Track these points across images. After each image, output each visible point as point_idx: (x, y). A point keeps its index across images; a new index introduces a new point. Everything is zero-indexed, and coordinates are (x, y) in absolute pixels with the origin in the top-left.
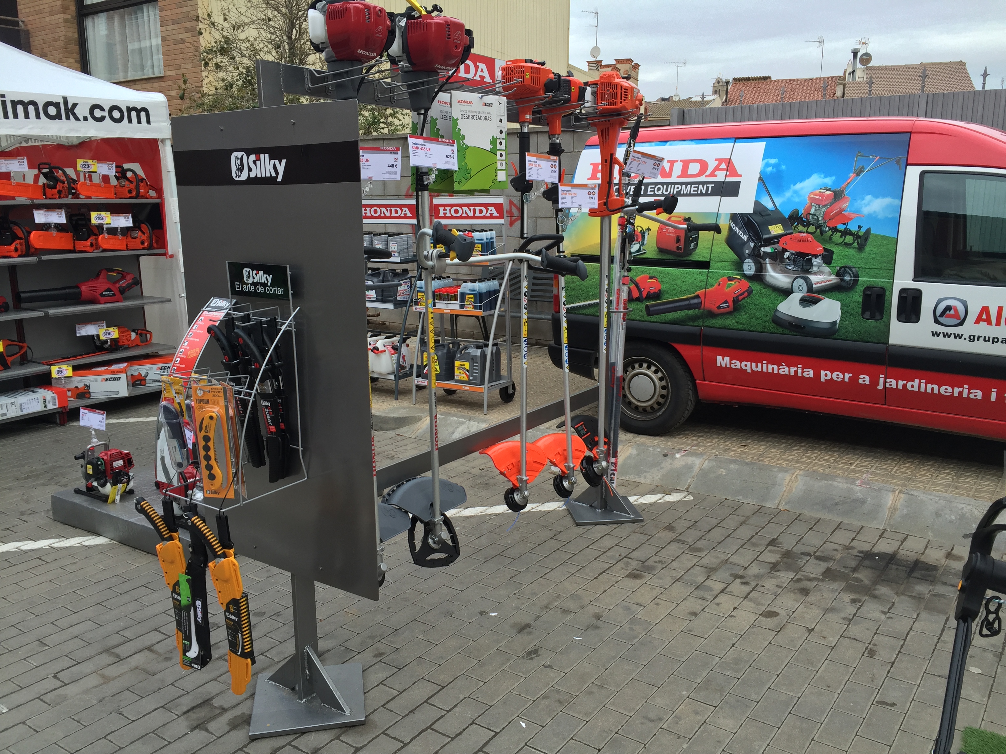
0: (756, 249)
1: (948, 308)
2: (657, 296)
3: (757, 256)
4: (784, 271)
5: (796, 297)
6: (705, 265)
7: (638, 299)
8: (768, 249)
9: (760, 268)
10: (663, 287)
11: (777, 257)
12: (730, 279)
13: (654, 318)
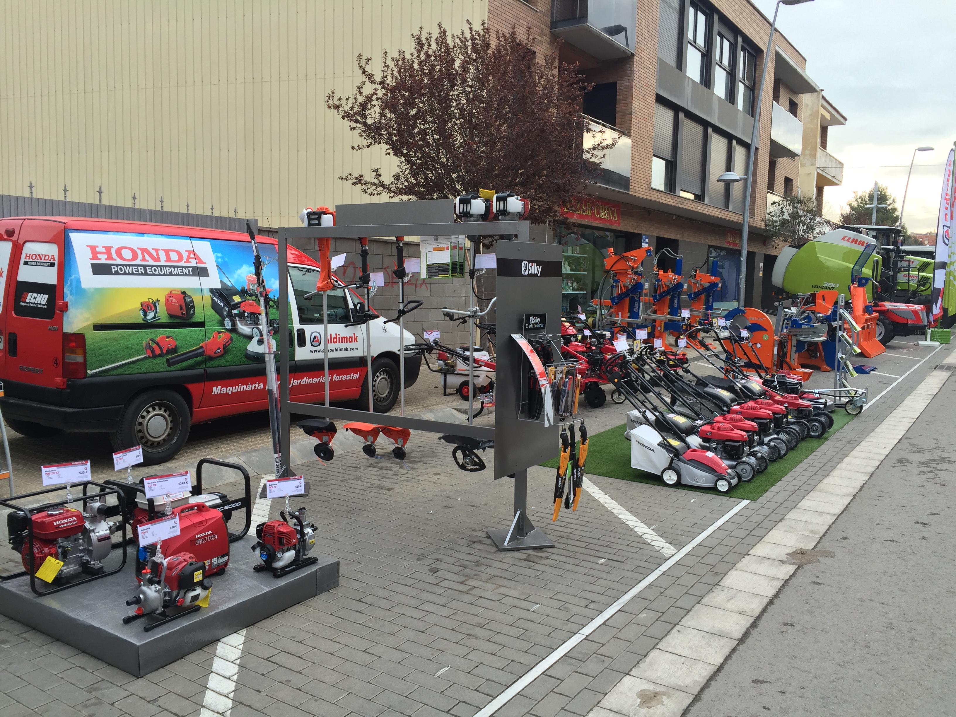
0: (230, 312)
1: (315, 337)
2: (174, 350)
3: (232, 317)
4: (246, 325)
5: (255, 339)
6: (201, 325)
7: (160, 355)
8: (235, 311)
9: (234, 324)
11: (241, 315)
12: (219, 332)
13: (172, 368)
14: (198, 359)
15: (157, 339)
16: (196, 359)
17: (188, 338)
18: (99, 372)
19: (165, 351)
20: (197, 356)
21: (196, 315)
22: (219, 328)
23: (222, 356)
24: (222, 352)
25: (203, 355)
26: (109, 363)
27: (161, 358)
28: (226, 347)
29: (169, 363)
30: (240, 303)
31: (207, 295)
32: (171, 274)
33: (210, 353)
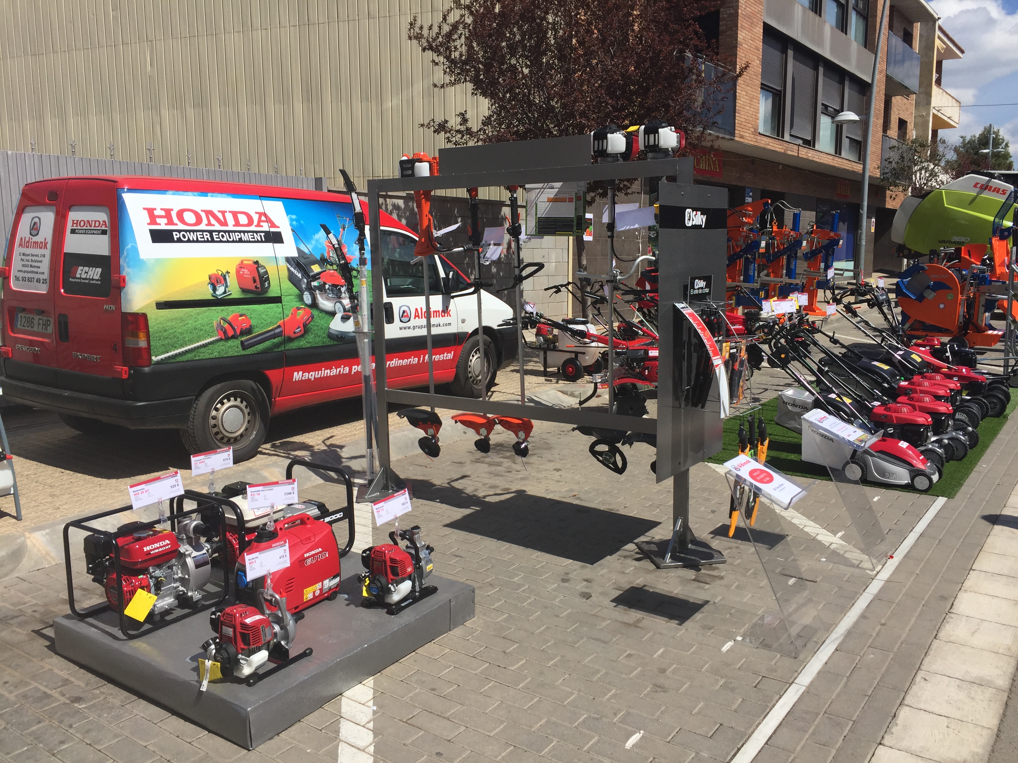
1: (404, 312)
2: (249, 331)
3: (311, 290)
7: (234, 337)
8: (315, 284)
9: (314, 299)
10: (252, 322)
11: (321, 288)
12: (298, 309)
13: (248, 351)
14: (276, 340)
15: (229, 318)
16: (273, 340)
17: (264, 316)
18: (165, 358)
19: (238, 333)
20: (275, 336)
21: (271, 288)
22: (298, 304)
23: (302, 336)
24: (302, 332)
25: (281, 336)
26: (176, 348)
27: (234, 340)
28: (307, 325)
29: (244, 346)
30: (319, 274)
31: (283, 264)
32: (240, 241)
33: (289, 333)
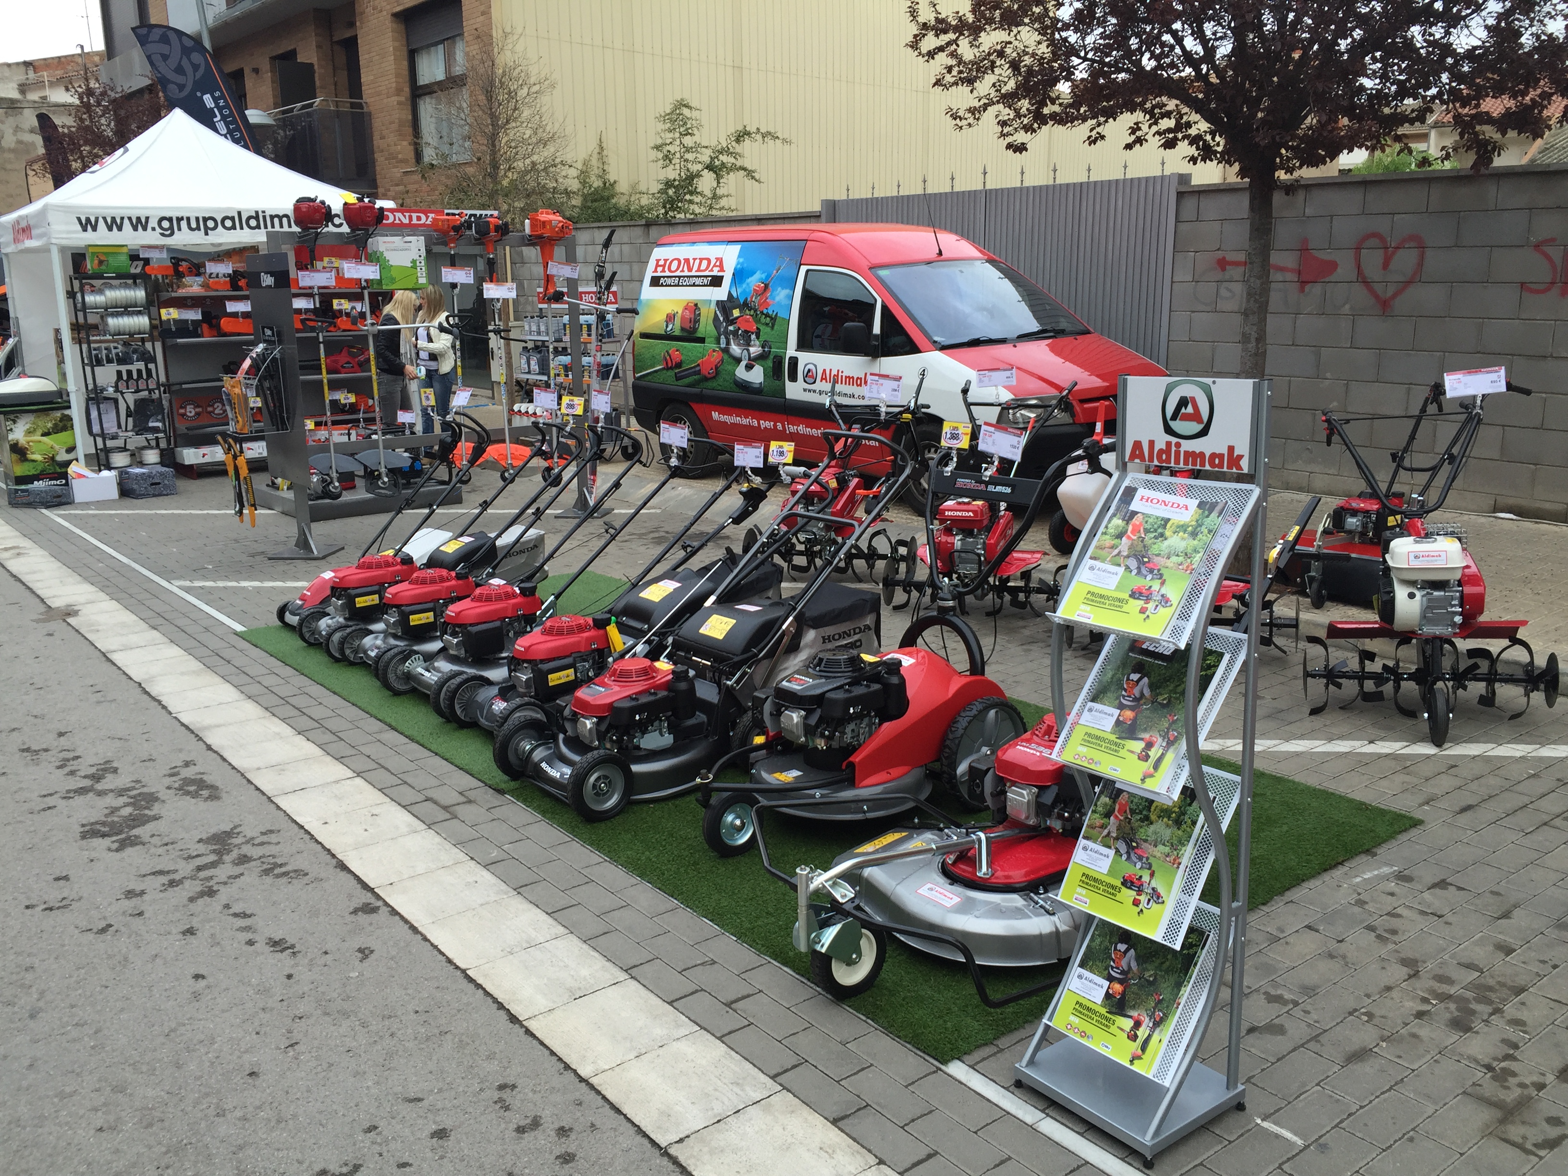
0: (726, 328)
1: (809, 371)
2: (679, 365)
3: (727, 334)
4: (739, 345)
5: (743, 363)
6: (702, 340)
7: (671, 368)
8: (731, 328)
9: (728, 343)
10: (683, 358)
11: (735, 333)
12: (714, 351)
13: (680, 383)
14: (696, 378)
15: (670, 352)
17: (690, 354)
19: (673, 365)
20: (695, 374)
21: (699, 329)
22: (715, 346)
23: (714, 377)
24: (714, 374)
25: (699, 374)
27: (671, 371)
28: (717, 368)
29: (676, 378)
30: (737, 318)
31: (713, 306)
32: (694, 285)
33: (704, 372)
